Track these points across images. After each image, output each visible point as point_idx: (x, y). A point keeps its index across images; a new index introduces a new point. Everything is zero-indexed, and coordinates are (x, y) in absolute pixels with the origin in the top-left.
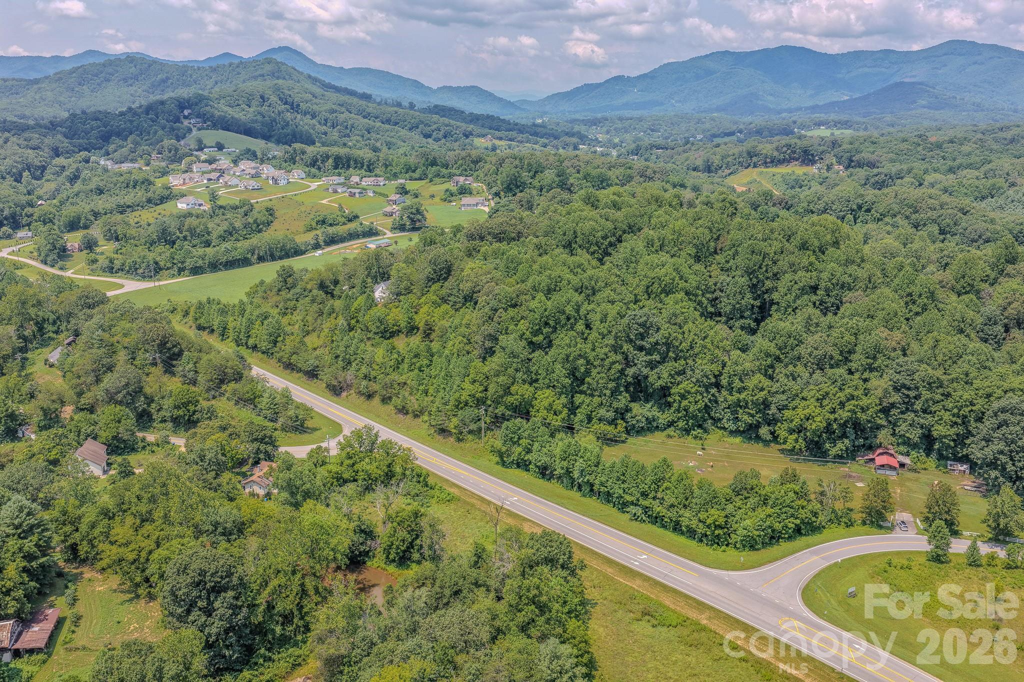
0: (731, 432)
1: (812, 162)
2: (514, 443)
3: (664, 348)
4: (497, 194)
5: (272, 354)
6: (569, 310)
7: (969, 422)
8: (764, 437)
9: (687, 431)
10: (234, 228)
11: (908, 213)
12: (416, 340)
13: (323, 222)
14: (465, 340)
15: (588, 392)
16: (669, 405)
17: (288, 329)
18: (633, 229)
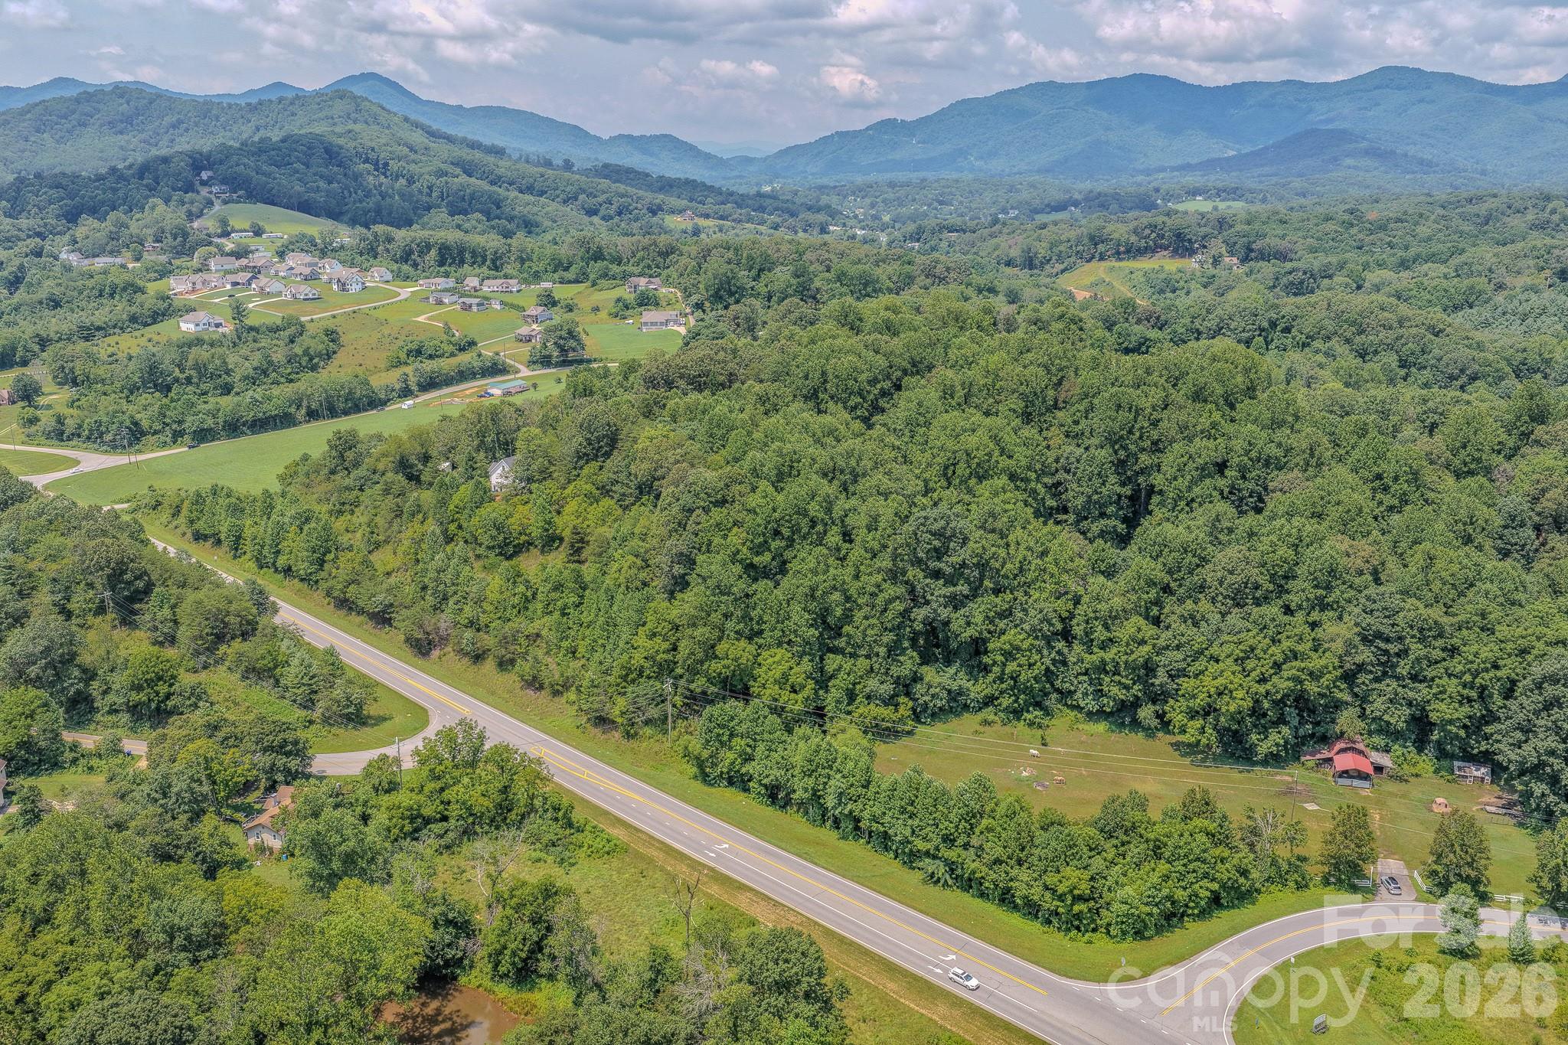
0: (1090, 714)
1: (1192, 252)
2: (722, 744)
3: (976, 573)
4: (699, 306)
5: (317, 582)
6: (814, 509)
7: (1491, 696)
8: (1146, 723)
9: (1017, 713)
10: (270, 363)
11: (1348, 334)
12: (557, 560)
13: (419, 352)
14: (639, 562)
15: (849, 650)
16: (986, 669)
17: (344, 539)
18: (918, 367)
